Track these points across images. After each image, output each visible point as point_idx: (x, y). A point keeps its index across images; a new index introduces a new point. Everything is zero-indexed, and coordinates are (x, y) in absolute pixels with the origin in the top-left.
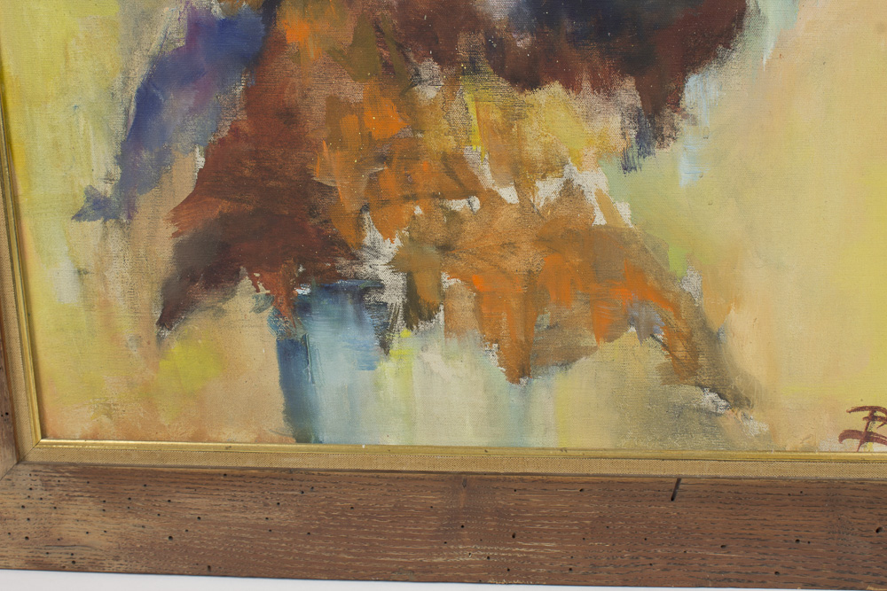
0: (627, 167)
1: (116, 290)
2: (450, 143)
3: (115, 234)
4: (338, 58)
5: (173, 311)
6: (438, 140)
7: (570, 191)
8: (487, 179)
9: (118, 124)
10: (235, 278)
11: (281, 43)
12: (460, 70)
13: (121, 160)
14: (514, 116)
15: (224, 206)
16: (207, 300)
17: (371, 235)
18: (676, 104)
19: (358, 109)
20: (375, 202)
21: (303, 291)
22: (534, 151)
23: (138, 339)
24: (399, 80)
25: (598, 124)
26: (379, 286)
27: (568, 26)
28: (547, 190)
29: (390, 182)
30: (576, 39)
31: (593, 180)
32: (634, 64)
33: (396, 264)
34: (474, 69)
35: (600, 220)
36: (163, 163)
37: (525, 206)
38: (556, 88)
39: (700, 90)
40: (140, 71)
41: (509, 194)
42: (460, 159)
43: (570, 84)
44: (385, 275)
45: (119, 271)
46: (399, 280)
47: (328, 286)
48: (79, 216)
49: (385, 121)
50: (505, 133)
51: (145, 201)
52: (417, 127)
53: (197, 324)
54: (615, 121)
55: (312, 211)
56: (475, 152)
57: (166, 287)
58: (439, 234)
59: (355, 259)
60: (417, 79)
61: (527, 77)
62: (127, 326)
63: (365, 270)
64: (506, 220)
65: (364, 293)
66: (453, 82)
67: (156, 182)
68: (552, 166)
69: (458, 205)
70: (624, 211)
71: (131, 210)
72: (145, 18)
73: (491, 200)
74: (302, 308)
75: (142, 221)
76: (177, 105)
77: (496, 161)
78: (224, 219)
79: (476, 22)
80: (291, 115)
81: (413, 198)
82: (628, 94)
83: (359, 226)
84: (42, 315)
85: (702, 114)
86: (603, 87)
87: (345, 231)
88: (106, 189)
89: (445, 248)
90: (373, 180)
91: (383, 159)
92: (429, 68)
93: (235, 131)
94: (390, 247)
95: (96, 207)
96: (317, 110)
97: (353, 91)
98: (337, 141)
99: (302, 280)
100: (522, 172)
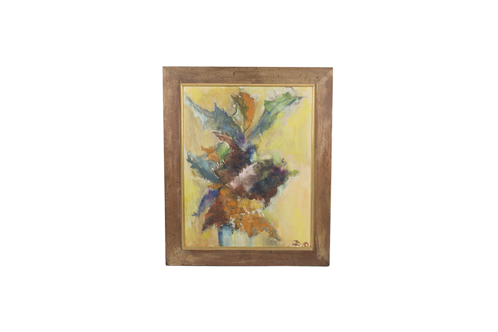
0: (263, 209)
1: (197, 225)
2: (241, 206)
3: (197, 218)
4: (227, 196)
5: (204, 228)
6: (240, 206)
7: (256, 212)
8: (246, 211)
9: (199, 204)
10: (213, 224)
11: (220, 194)
12: (242, 197)
13: (199, 208)
14: (249, 203)
15: (212, 214)
16: (209, 227)
17: (231, 218)
18: (269, 202)
19: (230, 202)
20: (232, 214)
21: (222, 225)
22: (252, 207)
23: (199, 232)
24: (235, 198)
25: (260, 204)
26: (232, 225)
27: (256, 192)
28: (253, 212)
29: (234, 211)
30: (257, 194)
31: (259, 211)
32: (264, 197)
33: (234, 222)
34: (244, 197)
35: (260, 216)
36: (204, 209)
37: (251, 214)
38: (255, 199)
39: (272, 200)
40: (202, 197)
41: (249, 213)
42: (242, 208)
43: (256, 199)
44: (233, 223)
45: (197, 223)
46: (235, 224)
47: (225, 225)
48: (193, 216)
49: (233, 204)
50: (248, 205)
51: (201, 214)
52: (237, 204)
53: (207, 230)
54: (262, 204)
55: (223, 215)
56: (244, 207)
57: (204, 225)
58: (240, 218)
59: (229, 221)
60: (237, 198)
61: (251, 198)
62: (198, 230)
63: (230, 223)
64: (248, 216)
65: (230, 225)
66: (242, 199)
67: (203, 211)
68: (254, 209)
69: (242, 214)
70: (263, 215)
71: (200, 215)
72: (204, 191)
73: (246, 213)
74: (222, 228)
75: (201, 216)
76: (207, 201)
77: (247, 209)
78: (212, 216)
79: (245, 191)
80: (221, 203)
81: (237, 213)
82: (263, 200)
83: (229, 217)
84: (186, 229)
85: (272, 203)
86: (260, 199)
87: (228, 218)
88: (197, 212)
89: (240, 220)
90: (231, 211)
91: (233, 208)
92: (239, 197)
93: (214, 205)
94: (233, 220)
95: (195, 214)
96: (225, 202)
97: (229, 200)
98: (227, 206)
99: (222, 224)
100: (250, 210)
